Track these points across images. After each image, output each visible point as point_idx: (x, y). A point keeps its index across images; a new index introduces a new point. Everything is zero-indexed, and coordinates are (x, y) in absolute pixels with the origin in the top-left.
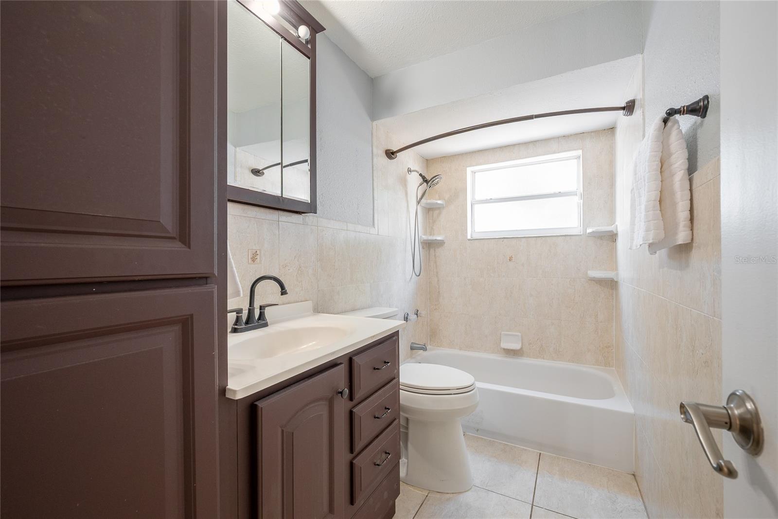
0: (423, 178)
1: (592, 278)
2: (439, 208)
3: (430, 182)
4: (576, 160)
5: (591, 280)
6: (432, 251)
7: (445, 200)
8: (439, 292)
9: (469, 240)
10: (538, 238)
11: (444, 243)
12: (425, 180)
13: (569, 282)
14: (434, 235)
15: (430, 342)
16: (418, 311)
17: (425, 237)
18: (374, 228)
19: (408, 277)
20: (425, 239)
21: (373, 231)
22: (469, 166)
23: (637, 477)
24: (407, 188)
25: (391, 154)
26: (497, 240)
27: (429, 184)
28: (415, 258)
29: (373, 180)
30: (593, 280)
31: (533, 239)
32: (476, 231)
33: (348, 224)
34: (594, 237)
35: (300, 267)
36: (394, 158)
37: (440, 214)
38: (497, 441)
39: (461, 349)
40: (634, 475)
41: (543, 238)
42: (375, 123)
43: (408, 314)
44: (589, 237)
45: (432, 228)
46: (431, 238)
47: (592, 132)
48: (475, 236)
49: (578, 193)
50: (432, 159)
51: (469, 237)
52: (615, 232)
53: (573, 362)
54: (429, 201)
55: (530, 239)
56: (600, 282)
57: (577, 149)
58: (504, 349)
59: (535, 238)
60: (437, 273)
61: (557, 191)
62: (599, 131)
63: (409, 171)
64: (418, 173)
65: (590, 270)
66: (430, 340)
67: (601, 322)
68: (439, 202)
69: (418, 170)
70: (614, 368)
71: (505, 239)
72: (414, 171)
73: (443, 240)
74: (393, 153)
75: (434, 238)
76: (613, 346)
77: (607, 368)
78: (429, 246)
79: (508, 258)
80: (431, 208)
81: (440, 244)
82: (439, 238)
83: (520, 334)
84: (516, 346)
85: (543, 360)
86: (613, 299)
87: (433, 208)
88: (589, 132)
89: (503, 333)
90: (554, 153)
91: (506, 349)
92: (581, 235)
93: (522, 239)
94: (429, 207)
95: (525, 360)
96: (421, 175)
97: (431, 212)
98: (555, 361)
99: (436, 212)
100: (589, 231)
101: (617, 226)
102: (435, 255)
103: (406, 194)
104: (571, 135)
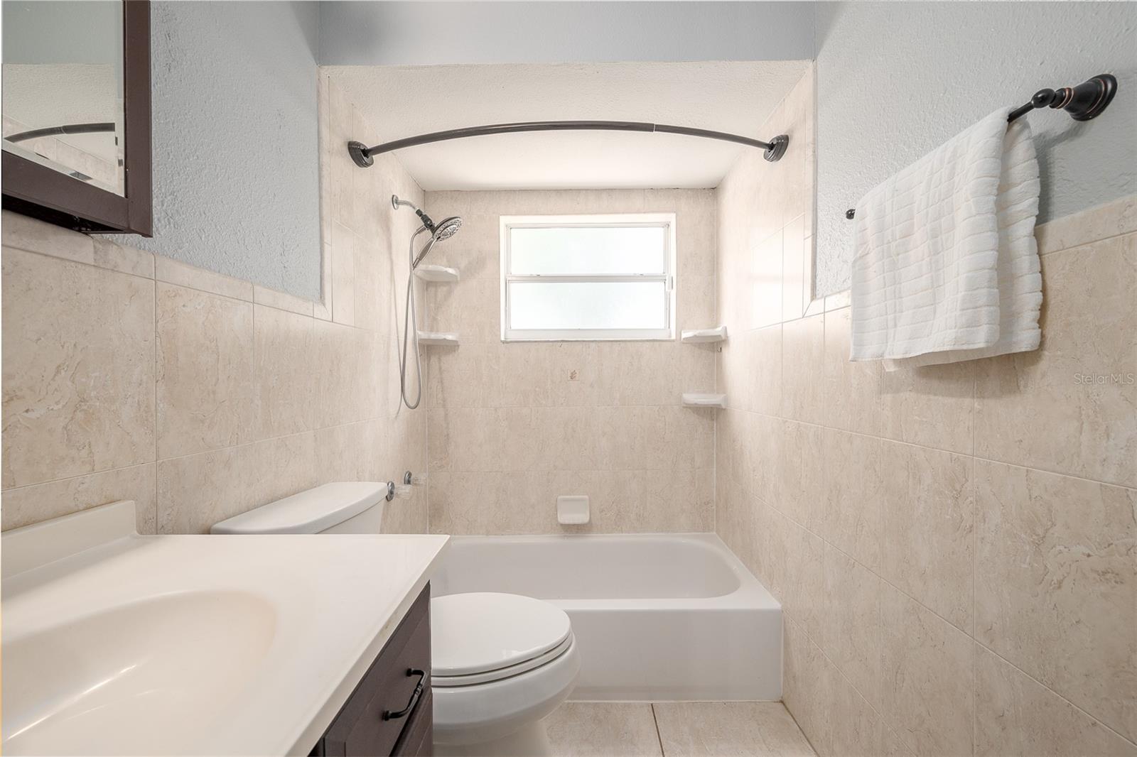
0: (425, 219)
1: (689, 404)
2: (449, 282)
3: (441, 228)
4: (662, 229)
5: (687, 407)
6: (434, 360)
7: (459, 268)
8: (448, 435)
9: (503, 342)
10: (614, 343)
11: (458, 346)
12: (429, 225)
13: (658, 411)
14: (437, 331)
15: (430, 528)
16: (410, 475)
17: (423, 335)
18: (324, 305)
19: (393, 411)
20: (423, 337)
21: (319, 311)
22: (504, 215)
23: (787, 704)
24: (390, 235)
25: (360, 154)
26: (551, 343)
27: (438, 231)
28: (406, 373)
29: (320, 197)
30: (690, 408)
31: (608, 343)
32: (512, 328)
33: (257, 288)
34: (691, 343)
35: (83, 400)
36: (367, 165)
37: (449, 293)
38: (581, 701)
39: (488, 533)
40: (782, 702)
41: (622, 344)
42: (326, 71)
43: (393, 484)
44: (683, 343)
45: (435, 319)
46: (433, 336)
47: (689, 189)
48: (512, 337)
49: (667, 278)
50: (435, 192)
51: (503, 339)
52: (724, 338)
53: (662, 532)
54: (431, 267)
55: (603, 343)
56: (699, 410)
57: (669, 212)
58: (562, 525)
59: (610, 343)
60: (444, 401)
61: (639, 272)
62: (697, 189)
63: (395, 201)
64: (414, 208)
65: (685, 393)
66: (430, 521)
67: (699, 468)
68: (451, 271)
69: (414, 204)
70: (715, 533)
71: (564, 343)
72: (405, 203)
73: (456, 342)
74: (366, 152)
75: (441, 336)
76: (713, 500)
77: (706, 533)
78: (430, 350)
79: (569, 375)
80: (432, 282)
81: (451, 347)
82: (450, 337)
83: (586, 497)
84: (582, 518)
85: (621, 534)
86: (713, 434)
87: (436, 282)
88: (684, 189)
89: (559, 497)
90: (638, 212)
91: (565, 525)
92: (673, 341)
93: (591, 344)
94: (428, 279)
95: (595, 539)
96: (419, 213)
97: (432, 290)
98: (638, 532)
99: (442, 290)
100: (687, 334)
101: (726, 328)
102: (440, 368)
103: (390, 247)
104: (662, 189)
